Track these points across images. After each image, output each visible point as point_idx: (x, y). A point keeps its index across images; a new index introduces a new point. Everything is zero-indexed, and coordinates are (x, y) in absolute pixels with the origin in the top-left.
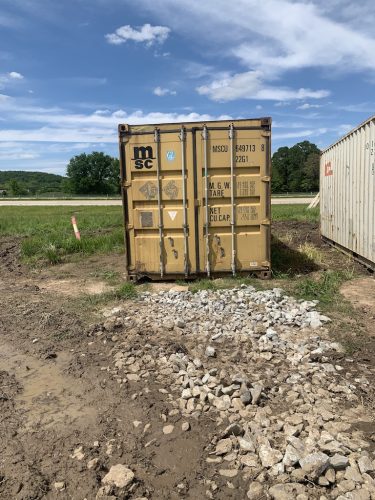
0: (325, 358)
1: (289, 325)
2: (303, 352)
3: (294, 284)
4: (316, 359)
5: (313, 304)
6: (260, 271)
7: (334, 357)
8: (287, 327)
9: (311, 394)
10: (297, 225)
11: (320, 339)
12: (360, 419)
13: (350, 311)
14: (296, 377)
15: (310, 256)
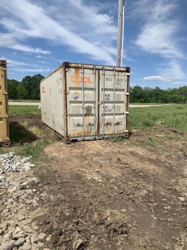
0: (28, 187)
1: (13, 172)
2: (17, 186)
3: (22, 148)
4: (23, 188)
5: (28, 158)
6: (4, 143)
7: (33, 185)
8: (12, 173)
9: (16, 208)
10: (32, 117)
11: (27, 177)
12: (38, 215)
13: (46, 160)
14: (10, 200)
15: (35, 133)
